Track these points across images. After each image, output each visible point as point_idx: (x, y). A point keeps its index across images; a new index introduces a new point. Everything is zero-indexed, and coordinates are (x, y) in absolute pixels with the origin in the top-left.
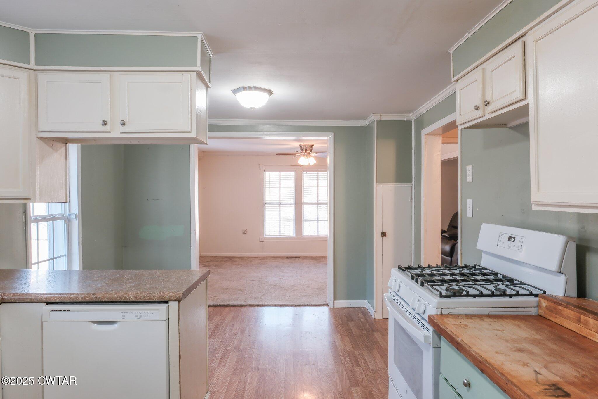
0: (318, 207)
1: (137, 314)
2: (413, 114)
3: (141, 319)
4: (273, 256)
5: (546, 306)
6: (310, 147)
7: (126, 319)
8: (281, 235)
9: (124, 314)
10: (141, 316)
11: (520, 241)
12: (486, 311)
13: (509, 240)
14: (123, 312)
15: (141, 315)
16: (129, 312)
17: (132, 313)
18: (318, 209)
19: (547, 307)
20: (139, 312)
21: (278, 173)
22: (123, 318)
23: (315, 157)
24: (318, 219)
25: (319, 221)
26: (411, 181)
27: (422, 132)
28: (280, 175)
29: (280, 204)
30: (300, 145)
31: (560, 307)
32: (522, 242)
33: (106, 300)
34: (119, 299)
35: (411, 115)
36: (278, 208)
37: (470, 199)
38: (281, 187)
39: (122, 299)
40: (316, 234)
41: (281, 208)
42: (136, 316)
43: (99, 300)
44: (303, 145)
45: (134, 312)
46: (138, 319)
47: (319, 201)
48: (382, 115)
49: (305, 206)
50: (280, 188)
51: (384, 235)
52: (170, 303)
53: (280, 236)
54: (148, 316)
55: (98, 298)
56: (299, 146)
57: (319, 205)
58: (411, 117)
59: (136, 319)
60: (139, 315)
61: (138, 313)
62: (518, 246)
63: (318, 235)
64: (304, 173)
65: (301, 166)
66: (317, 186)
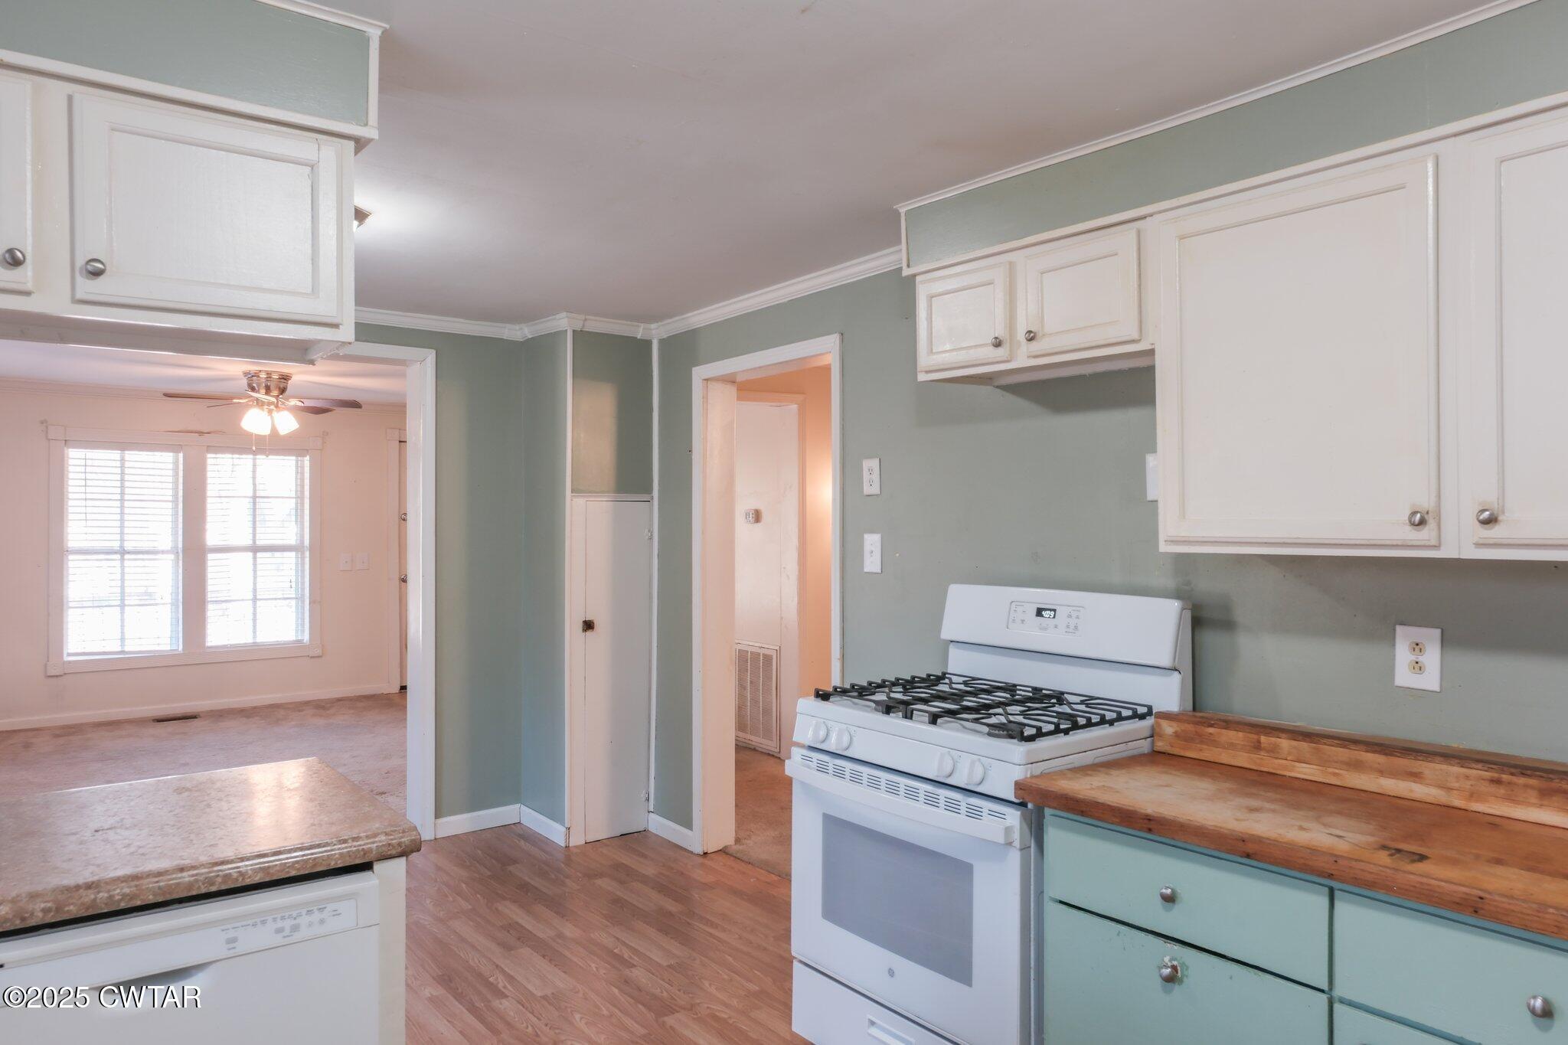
0: (255, 558)
1: (280, 924)
2: (660, 323)
3: (297, 936)
4: (103, 720)
5: (1176, 732)
6: (283, 380)
7: (241, 947)
8: (127, 649)
9: (231, 934)
10: (295, 928)
11: (1070, 616)
12: (1089, 758)
13: (1039, 612)
14: (229, 926)
15: (294, 922)
16: (249, 922)
17: (264, 922)
18: (255, 565)
19: (1177, 735)
20: (287, 914)
21: (115, 455)
22: (232, 946)
23: (295, 410)
24: (255, 596)
25: (258, 602)
26: (648, 490)
27: (693, 372)
28: (122, 460)
29: (123, 552)
30: (246, 374)
31: (1211, 730)
32: (1078, 617)
33: (151, 897)
34: (202, 887)
35: (653, 326)
36: (118, 564)
37: (872, 532)
38: (127, 497)
39: (212, 884)
40: (250, 640)
41: (126, 563)
42: (279, 931)
43: (123, 905)
44: (256, 375)
45: (270, 918)
46: (286, 939)
47: (259, 543)
48: (587, 317)
49: (210, 556)
50: (122, 500)
51: (588, 626)
52: (377, 867)
53: (122, 652)
54: (322, 921)
55: (117, 898)
56: (242, 374)
57: (259, 555)
58: (654, 332)
59: (278, 940)
60: (288, 924)
61: (283, 918)
62: (1068, 627)
63: (255, 644)
64: (209, 455)
65: (201, 433)
66: (251, 497)
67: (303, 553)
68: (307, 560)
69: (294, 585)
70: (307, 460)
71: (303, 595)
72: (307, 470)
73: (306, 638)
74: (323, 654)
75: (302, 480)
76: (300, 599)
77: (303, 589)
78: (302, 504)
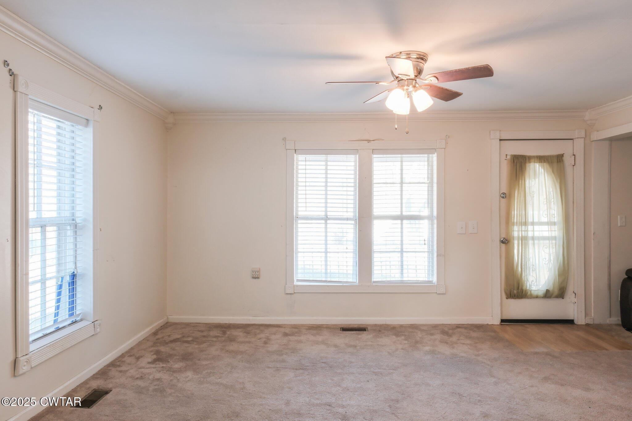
0: (402, 224)
4: (314, 324)
8: (329, 279)
18: (402, 228)
21: (322, 157)
24: (402, 249)
25: (404, 253)
28: (326, 161)
29: (326, 218)
38: (329, 184)
40: (399, 279)
47: (405, 213)
49: (375, 222)
50: (326, 186)
57: (405, 222)
63: (402, 282)
64: (375, 156)
65: (369, 141)
66: (399, 183)
67: (432, 220)
68: (435, 226)
69: (426, 242)
70: (434, 157)
71: (433, 250)
72: (435, 163)
73: (435, 280)
74: (446, 292)
75: (432, 171)
76: (430, 252)
77: (433, 246)
78: (432, 187)
